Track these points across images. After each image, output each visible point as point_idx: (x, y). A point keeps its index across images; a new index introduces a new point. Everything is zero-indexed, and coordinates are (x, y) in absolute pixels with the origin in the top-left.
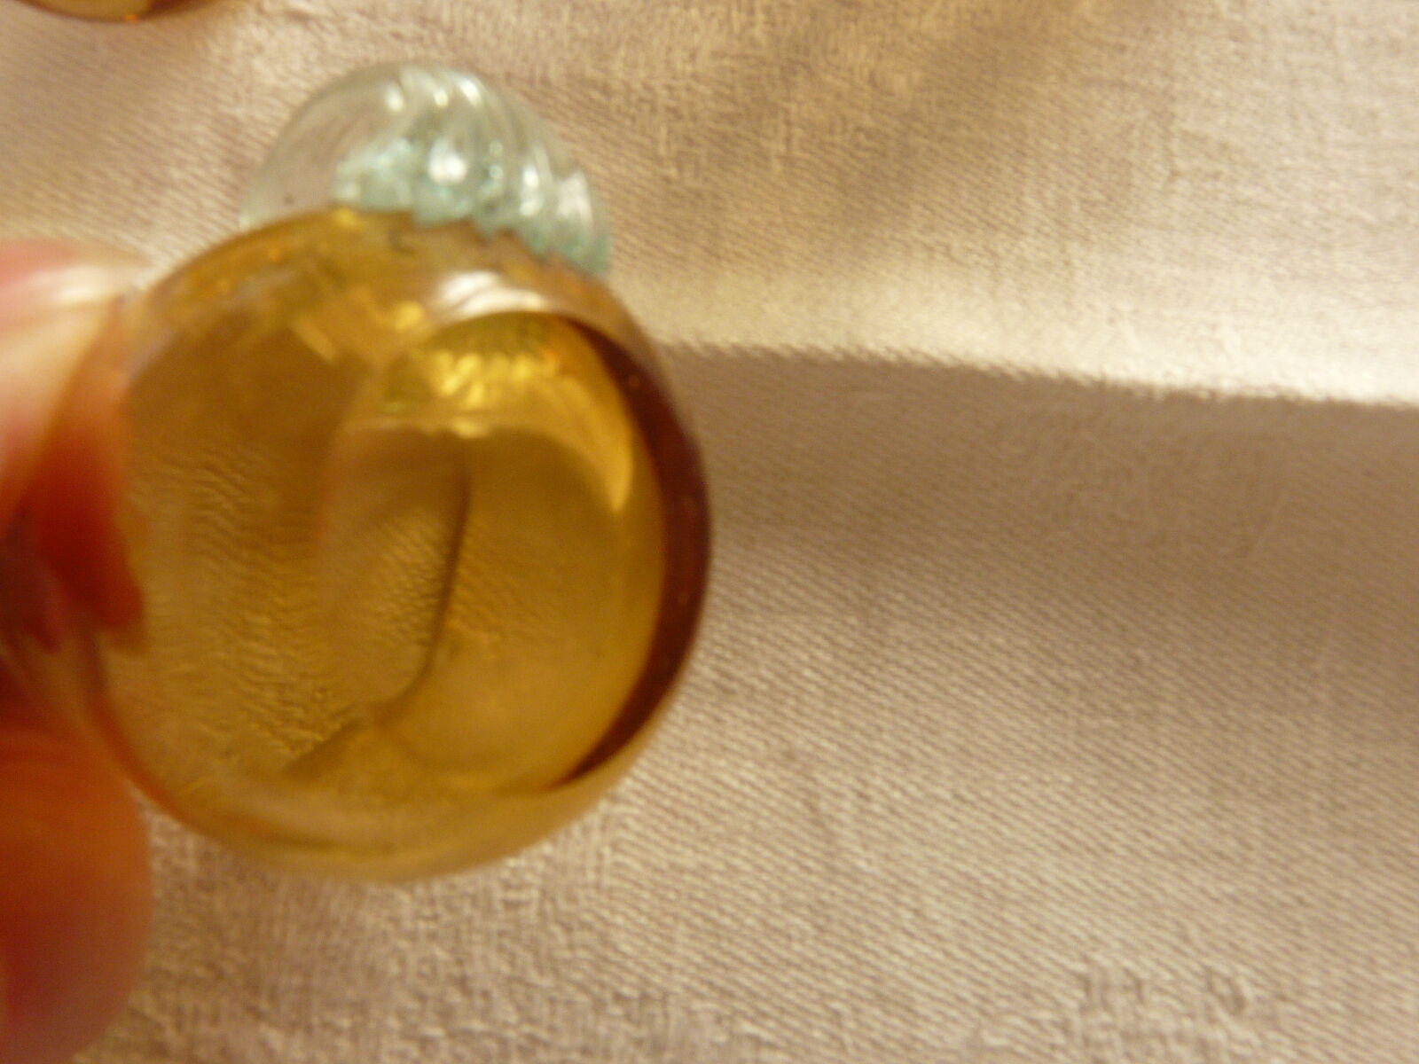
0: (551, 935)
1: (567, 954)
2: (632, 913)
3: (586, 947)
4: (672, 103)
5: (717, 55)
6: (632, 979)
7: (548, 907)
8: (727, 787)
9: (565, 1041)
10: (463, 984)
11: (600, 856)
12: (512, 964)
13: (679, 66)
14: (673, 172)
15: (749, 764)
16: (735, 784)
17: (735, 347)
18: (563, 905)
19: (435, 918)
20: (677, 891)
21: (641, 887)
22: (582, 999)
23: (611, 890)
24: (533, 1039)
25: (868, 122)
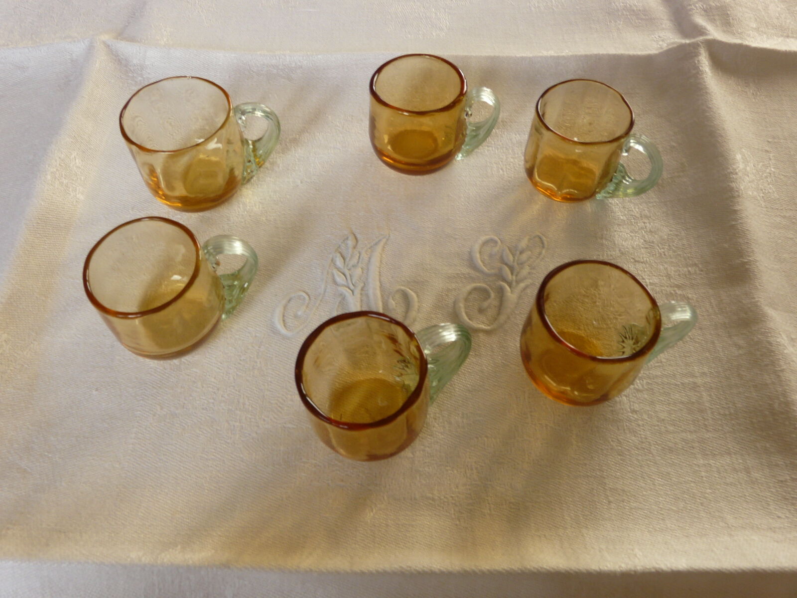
4: (453, 502)
5: (464, 485)
13: (454, 489)
14: (458, 522)
17: (488, 570)
25: (513, 500)
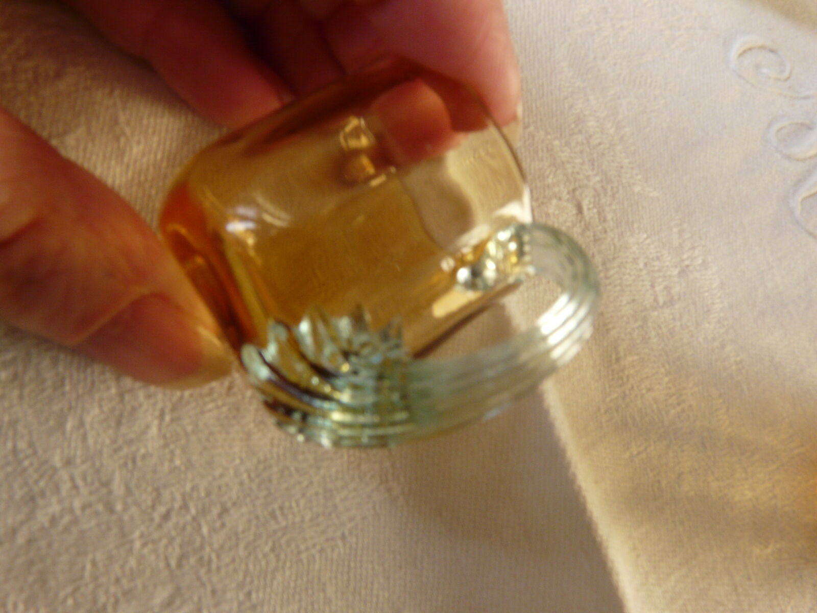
0: (266, 543)
1: (260, 556)
2: (293, 577)
3: (267, 563)
4: (627, 392)
5: (656, 401)
6: (261, 595)
7: (279, 534)
8: (372, 590)
9: (215, 579)
10: (224, 510)
11: (314, 546)
12: (243, 531)
13: (643, 386)
14: (603, 411)
15: (387, 595)
16: (375, 592)
18: (283, 541)
19: (251, 480)
20: (313, 593)
21: (308, 575)
22: (240, 577)
23: (301, 560)
24: (210, 561)
25: (664, 483)
